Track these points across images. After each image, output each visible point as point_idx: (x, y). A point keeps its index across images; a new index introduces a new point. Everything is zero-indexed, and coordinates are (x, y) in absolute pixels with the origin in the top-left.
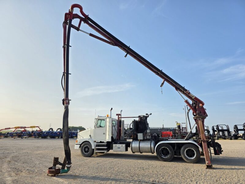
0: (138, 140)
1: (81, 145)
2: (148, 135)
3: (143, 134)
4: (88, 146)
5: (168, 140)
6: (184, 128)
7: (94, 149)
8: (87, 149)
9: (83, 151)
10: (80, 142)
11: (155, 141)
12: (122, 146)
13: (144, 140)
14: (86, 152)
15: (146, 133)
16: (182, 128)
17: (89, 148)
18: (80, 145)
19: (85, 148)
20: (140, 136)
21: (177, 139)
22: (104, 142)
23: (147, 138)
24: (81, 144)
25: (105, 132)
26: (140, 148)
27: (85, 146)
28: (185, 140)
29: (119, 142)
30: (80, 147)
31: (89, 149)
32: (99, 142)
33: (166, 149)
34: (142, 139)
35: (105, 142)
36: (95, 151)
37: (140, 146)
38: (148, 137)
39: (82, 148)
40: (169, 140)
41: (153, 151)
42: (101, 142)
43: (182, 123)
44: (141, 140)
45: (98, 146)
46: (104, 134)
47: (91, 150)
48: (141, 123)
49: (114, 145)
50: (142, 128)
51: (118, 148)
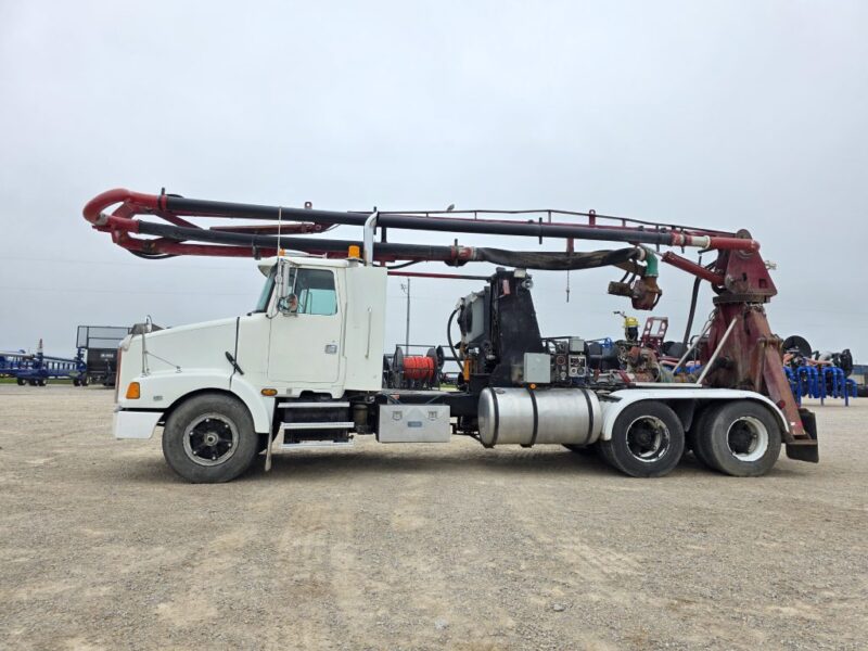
1: (167, 413)
2: (575, 361)
3: (553, 359)
4: (226, 420)
8: (211, 439)
10: (158, 398)
13: (558, 384)
14: (204, 453)
15: (568, 352)
17: (229, 429)
18: (160, 414)
19: (202, 429)
20: (539, 365)
22: (328, 395)
23: (568, 378)
24: (166, 404)
25: (337, 344)
26: (540, 421)
27: (207, 417)
29: (396, 396)
31: (226, 434)
32: (296, 393)
34: (546, 379)
35: (335, 395)
37: (539, 412)
38: (574, 373)
39: (181, 429)
41: (594, 437)
42: (307, 395)
44: (542, 387)
45: (288, 415)
46: (329, 349)
47: (244, 440)
48: (514, 306)
49: (385, 411)
50: (515, 329)
51: (410, 424)
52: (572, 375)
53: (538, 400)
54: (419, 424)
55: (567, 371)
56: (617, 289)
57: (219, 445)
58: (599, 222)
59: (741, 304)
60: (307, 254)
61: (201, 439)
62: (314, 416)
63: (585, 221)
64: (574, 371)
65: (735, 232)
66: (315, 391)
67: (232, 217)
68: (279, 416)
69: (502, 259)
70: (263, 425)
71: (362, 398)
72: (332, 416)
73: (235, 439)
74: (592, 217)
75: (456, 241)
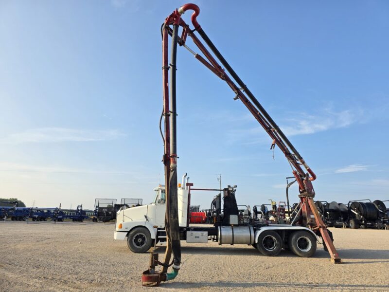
0: (230, 225)
1: (129, 232)
2: (246, 217)
3: (238, 217)
4: (144, 235)
7: (154, 240)
8: (140, 240)
9: (134, 242)
10: (126, 228)
13: (240, 225)
14: (138, 244)
15: (242, 215)
18: (127, 233)
19: (137, 237)
20: (234, 219)
23: (243, 223)
24: (128, 230)
26: (234, 237)
27: (138, 234)
30: (127, 235)
31: (144, 239)
32: (163, 227)
34: (236, 223)
37: (234, 234)
39: (132, 237)
41: (252, 242)
44: (234, 225)
45: (161, 234)
47: (148, 240)
49: (188, 233)
51: (196, 237)
52: (245, 222)
53: (235, 231)
54: (198, 237)
55: (243, 221)
57: (141, 242)
61: (137, 241)
68: (158, 234)
70: (153, 236)
71: (182, 229)
73: (146, 240)
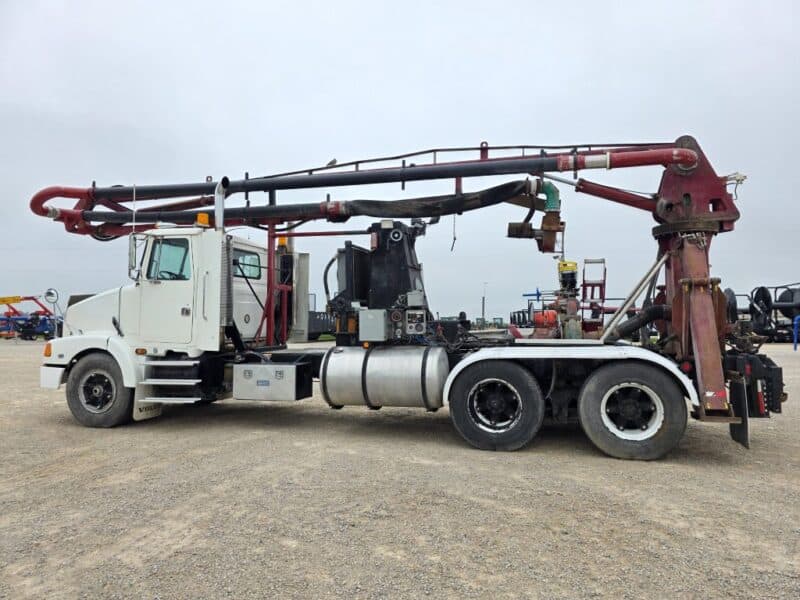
0: (360, 344)
1: (68, 368)
2: (413, 316)
3: (389, 315)
4: (107, 375)
5: (513, 344)
6: (593, 286)
7: (132, 390)
8: (98, 391)
9: (82, 396)
10: (61, 356)
11: (447, 348)
12: (280, 374)
13: (388, 344)
14: (93, 402)
15: (404, 308)
16: (585, 285)
17: (109, 382)
18: (62, 370)
19: (91, 382)
20: (372, 322)
21: (558, 337)
22: (186, 354)
23: (404, 335)
24: (65, 361)
25: (190, 307)
26: (369, 381)
27: (93, 373)
28: (601, 341)
29: (268, 355)
30: (64, 379)
31: (108, 387)
32: (162, 352)
33: (505, 387)
34: (380, 337)
35: (191, 355)
36: (141, 400)
37: (368, 372)
38: (411, 330)
39: (77, 381)
40: (517, 341)
41: (432, 401)
42: (171, 355)
43: (586, 262)
44: (374, 344)
46: (186, 312)
47: (119, 393)
48: (386, 259)
49: (238, 370)
50: (385, 284)
52: (409, 332)
53: (371, 359)
54: (266, 383)
55: (403, 329)
56: (518, 231)
57: (102, 396)
58: (492, 155)
59: (675, 235)
60: (175, 225)
61: (95, 384)
62: (173, 372)
63: (476, 156)
64: (411, 327)
65: (673, 141)
66: (175, 350)
67: (156, 198)
69: (374, 210)
70: (130, 381)
72: (186, 373)
73: (114, 392)
74: (484, 150)
75: (328, 196)
